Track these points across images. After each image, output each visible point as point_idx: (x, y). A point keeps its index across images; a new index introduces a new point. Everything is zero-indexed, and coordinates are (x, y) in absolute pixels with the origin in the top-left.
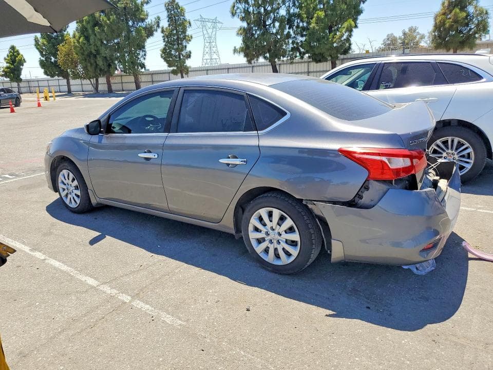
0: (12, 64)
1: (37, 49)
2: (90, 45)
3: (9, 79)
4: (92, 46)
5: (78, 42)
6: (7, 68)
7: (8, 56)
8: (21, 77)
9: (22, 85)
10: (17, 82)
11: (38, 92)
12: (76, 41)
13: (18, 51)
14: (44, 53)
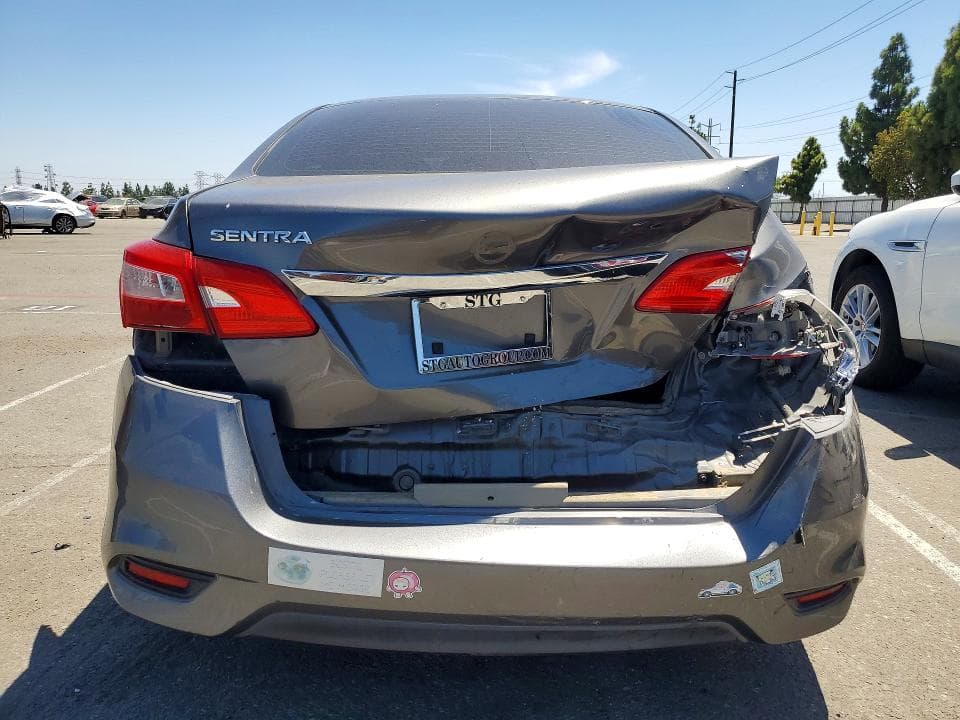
0: (800, 172)
1: (843, 141)
2: (942, 128)
3: (788, 197)
4: (946, 132)
5: (919, 122)
6: (792, 177)
7: (799, 156)
8: (811, 194)
9: (810, 207)
10: (800, 202)
11: (832, 221)
12: (914, 122)
13: (818, 148)
14: (853, 149)
